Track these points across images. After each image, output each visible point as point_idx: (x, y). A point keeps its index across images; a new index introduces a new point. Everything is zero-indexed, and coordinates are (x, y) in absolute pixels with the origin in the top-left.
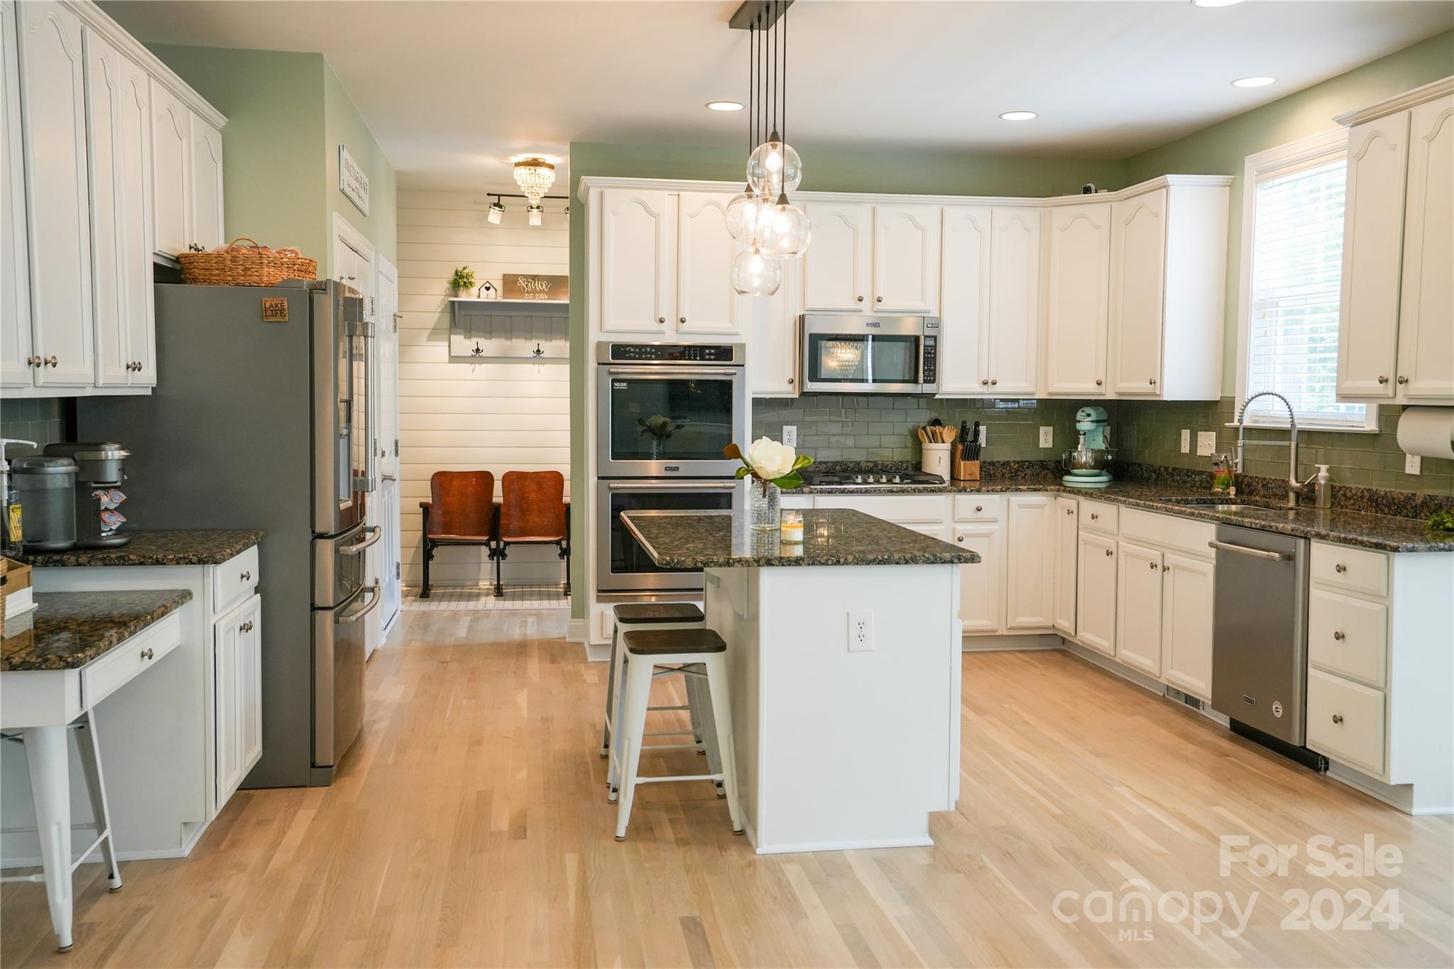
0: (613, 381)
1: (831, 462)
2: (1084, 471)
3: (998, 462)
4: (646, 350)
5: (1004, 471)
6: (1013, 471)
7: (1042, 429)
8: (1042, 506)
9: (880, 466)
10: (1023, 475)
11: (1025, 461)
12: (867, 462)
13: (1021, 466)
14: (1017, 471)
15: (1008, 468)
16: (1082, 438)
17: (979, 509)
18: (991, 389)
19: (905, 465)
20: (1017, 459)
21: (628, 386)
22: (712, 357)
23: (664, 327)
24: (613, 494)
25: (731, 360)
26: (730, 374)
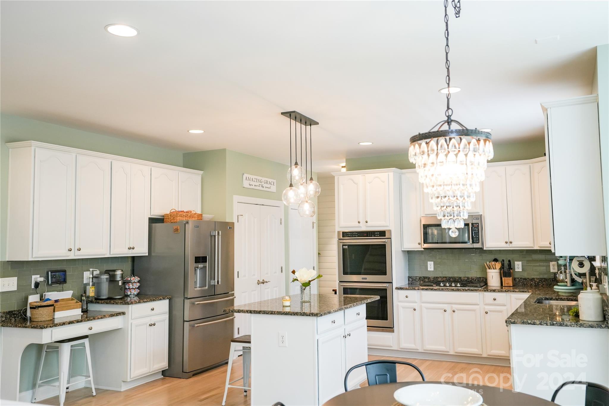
0: (343, 245)
1: (448, 277)
3: (529, 278)
4: (354, 234)
5: (532, 283)
6: (536, 283)
7: (551, 263)
9: (470, 279)
10: (542, 285)
11: (542, 278)
12: (464, 277)
13: (540, 281)
14: (538, 283)
15: (534, 281)
16: (563, 268)
17: (495, 300)
18: (510, 245)
19: (482, 279)
20: (538, 277)
21: (348, 247)
22: (378, 235)
23: (361, 224)
24: (343, 288)
25: (385, 236)
26: (385, 242)
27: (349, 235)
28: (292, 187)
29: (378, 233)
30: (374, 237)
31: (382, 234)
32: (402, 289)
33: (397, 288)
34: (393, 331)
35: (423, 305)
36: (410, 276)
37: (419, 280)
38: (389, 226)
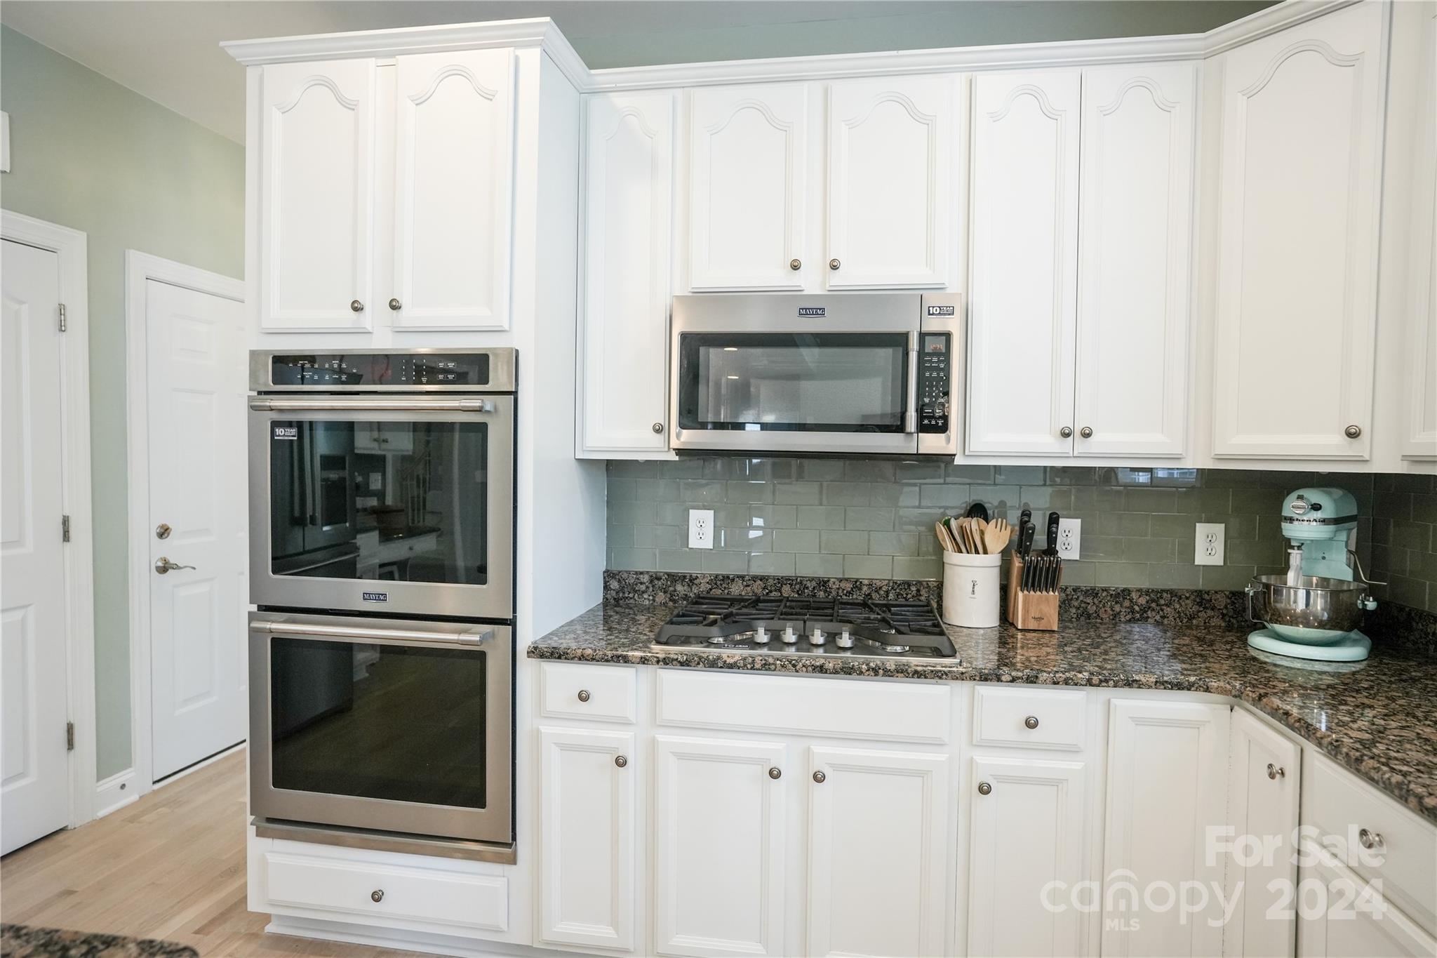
0: (275, 424)
1: (774, 578)
2: (1300, 631)
3: (1104, 590)
5: (1117, 608)
6: (1137, 608)
7: (1202, 530)
8: (1196, 725)
9: (865, 588)
10: (1158, 618)
11: (1163, 591)
12: (841, 580)
13: (1153, 601)
14: (1144, 610)
15: (1127, 603)
16: (1295, 557)
17: (1031, 724)
18: (1082, 446)
19: (914, 589)
20: (1145, 584)
21: (299, 434)
22: (451, 377)
23: (366, 319)
24: (273, 642)
25: (486, 382)
26: (480, 410)
27: (307, 370)
29: (452, 366)
30: (428, 383)
31: (470, 368)
32: (559, 658)
33: (537, 652)
34: (513, 860)
35: (663, 737)
36: (615, 568)
37: (647, 587)
38: (507, 328)
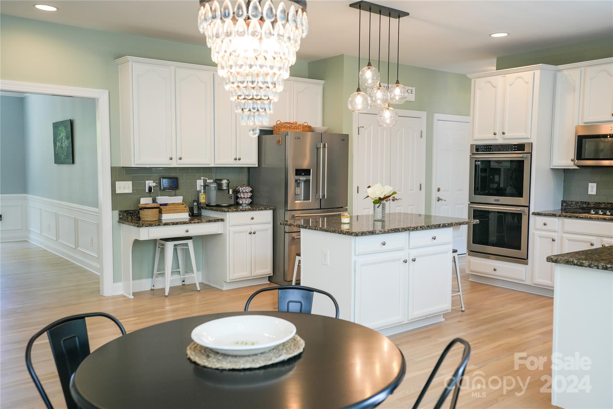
4: (489, 147)
21: (481, 163)
22: (516, 149)
23: (497, 137)
24: (474, 210)
25: (524, 151)
26: (522, 157)
27: (483, 149)
28: (360, 92)
29: (516, 147)
30: (511, 151)
31: (520, 147)
32: (539, 215)
33: (534, 214)
34: (527, 264)
35: (565, 235)
36: (565, 200)
37: (574, 205)
38: (530, 138)
